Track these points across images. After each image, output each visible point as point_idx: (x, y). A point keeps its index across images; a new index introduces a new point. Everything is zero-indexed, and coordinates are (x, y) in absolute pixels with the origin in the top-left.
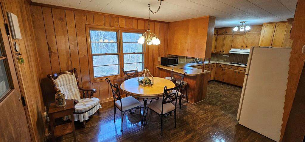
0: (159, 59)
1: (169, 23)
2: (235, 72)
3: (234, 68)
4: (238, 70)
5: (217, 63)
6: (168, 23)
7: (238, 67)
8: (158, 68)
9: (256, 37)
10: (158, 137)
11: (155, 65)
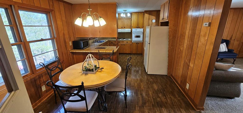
0: (71, 44)
1: (73, 4)
2: (122, 45)
3: (121, 42)
4: (123, 43)
5: (109, 41)
6: (71, 4)
7: (123, 41)
8: (71, 52)
9: (129, 21)
10: (126, 111)
11: (68, 50)
